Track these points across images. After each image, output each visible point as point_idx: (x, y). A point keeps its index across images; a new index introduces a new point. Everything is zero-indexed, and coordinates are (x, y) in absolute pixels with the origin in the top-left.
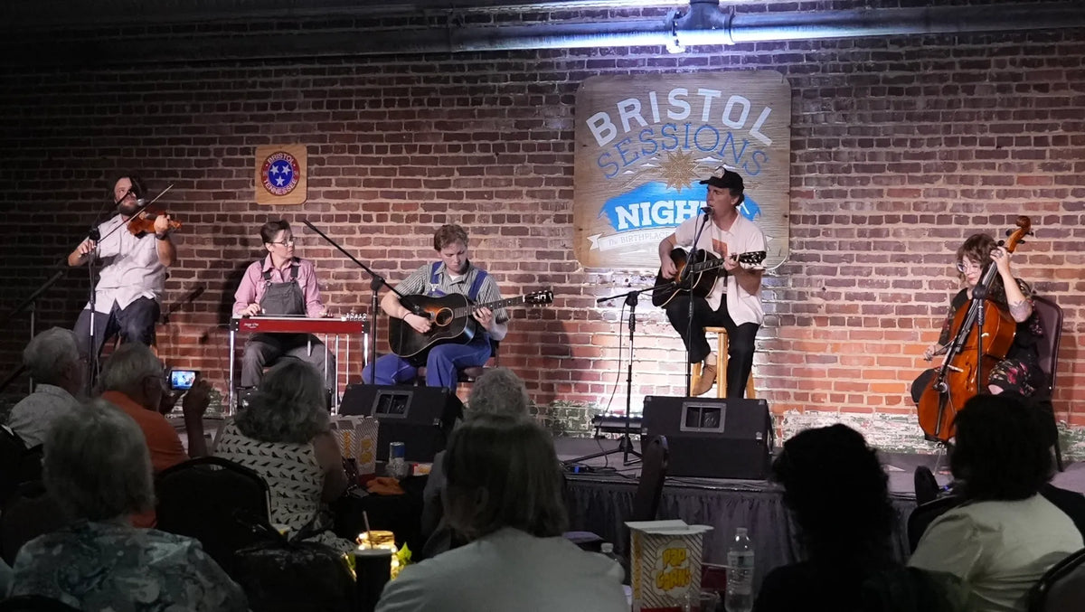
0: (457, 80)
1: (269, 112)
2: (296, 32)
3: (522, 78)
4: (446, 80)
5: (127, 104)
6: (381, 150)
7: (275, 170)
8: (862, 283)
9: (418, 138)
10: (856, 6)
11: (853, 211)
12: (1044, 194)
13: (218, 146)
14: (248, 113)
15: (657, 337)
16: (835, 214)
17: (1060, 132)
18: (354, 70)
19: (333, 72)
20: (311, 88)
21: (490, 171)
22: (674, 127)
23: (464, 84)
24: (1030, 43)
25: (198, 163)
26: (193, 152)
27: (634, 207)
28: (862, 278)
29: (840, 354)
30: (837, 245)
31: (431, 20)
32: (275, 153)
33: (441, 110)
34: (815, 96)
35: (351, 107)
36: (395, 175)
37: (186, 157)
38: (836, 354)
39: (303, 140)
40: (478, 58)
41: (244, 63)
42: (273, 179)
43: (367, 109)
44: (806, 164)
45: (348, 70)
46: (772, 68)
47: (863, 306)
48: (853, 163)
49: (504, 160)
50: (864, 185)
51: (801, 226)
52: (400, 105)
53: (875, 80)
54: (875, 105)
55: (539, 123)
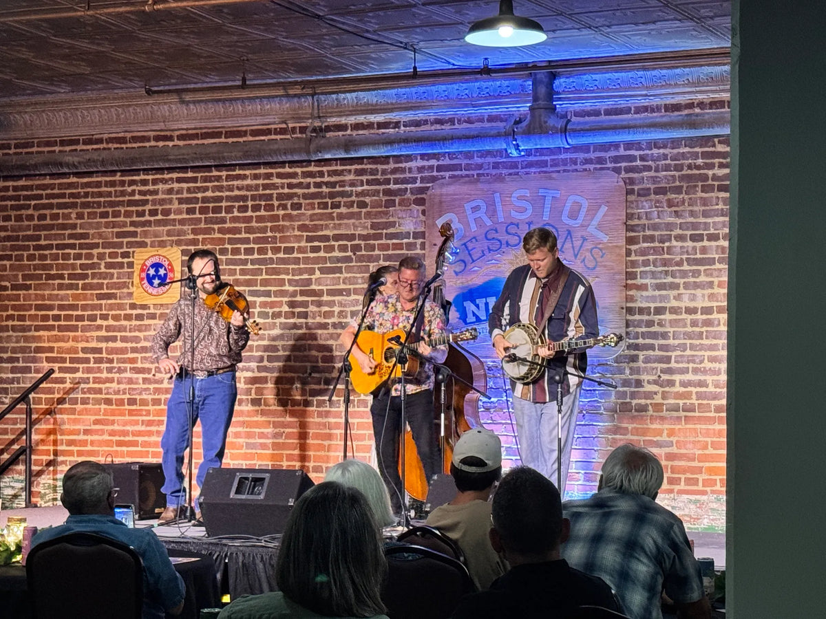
0: (318, 185)
1: (147, 218)
2: (171, 144)
3: (377, 182)
4: (308, 186)
5: (19, 213)
6: (249, 251)
7: (152, 272)
8: (696, 371)
9: (283, 239)
10: (685, 109)
11: (685, 303)
13: (101, 250)
14: (128, 220)
15: (503, 424)
16: (668, 305)
18: (224, 178)
19: (205, 180)
20: (185, 195)
21: (349, 270)
22: (517, 225)
23: (325, 189)
25: (82, 266)
26: (78, 257)
27: (481, 302)
28: (695, 366)
29: (676, 439)
30: (671, 335)
31: (294, 129)
32: (152, 256)
33: (304, 214)
34: (649, 195)
35: (221, 213)
36: (262, 275)
37: (72, 261)
38: (671, 439)
39: (178, 243)
40: (336, 165)
41: (124, 172)
42: (150, 280)
43: (236, 214)
44: (642, 258)
45: (219, 178)
46: (608, 169)
47: (697, 393)
48: (684, 257)
49: (360, 259)
50: (695, 277)
51: (637, 317)
52: (265, 210)
53: (705, 178)
54: (705, 202)
55: (393, 224)
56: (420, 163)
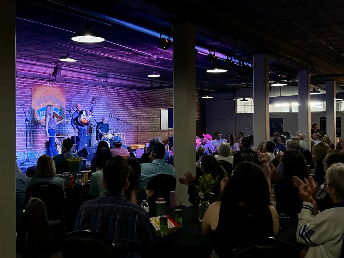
3: (22, 83)
12: (96, 112)
17: (97, 102)
24: (94, 87)
27: (43, 111)
46: (63, 87)
49: (18, 100)
53: (76, 91)
54: (76, 95)
55: (25, 93)
56: (30, 80)
